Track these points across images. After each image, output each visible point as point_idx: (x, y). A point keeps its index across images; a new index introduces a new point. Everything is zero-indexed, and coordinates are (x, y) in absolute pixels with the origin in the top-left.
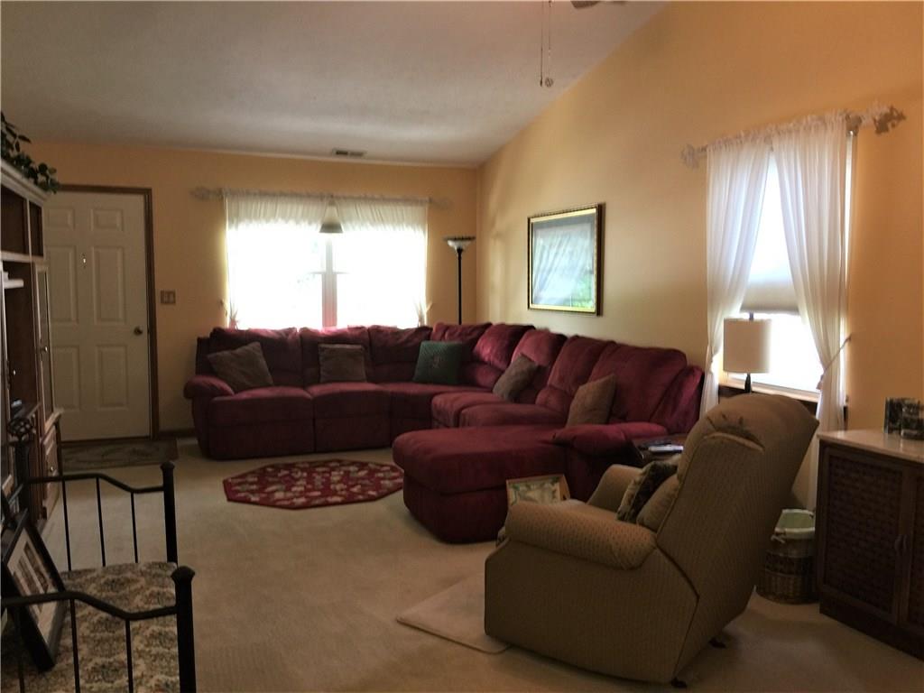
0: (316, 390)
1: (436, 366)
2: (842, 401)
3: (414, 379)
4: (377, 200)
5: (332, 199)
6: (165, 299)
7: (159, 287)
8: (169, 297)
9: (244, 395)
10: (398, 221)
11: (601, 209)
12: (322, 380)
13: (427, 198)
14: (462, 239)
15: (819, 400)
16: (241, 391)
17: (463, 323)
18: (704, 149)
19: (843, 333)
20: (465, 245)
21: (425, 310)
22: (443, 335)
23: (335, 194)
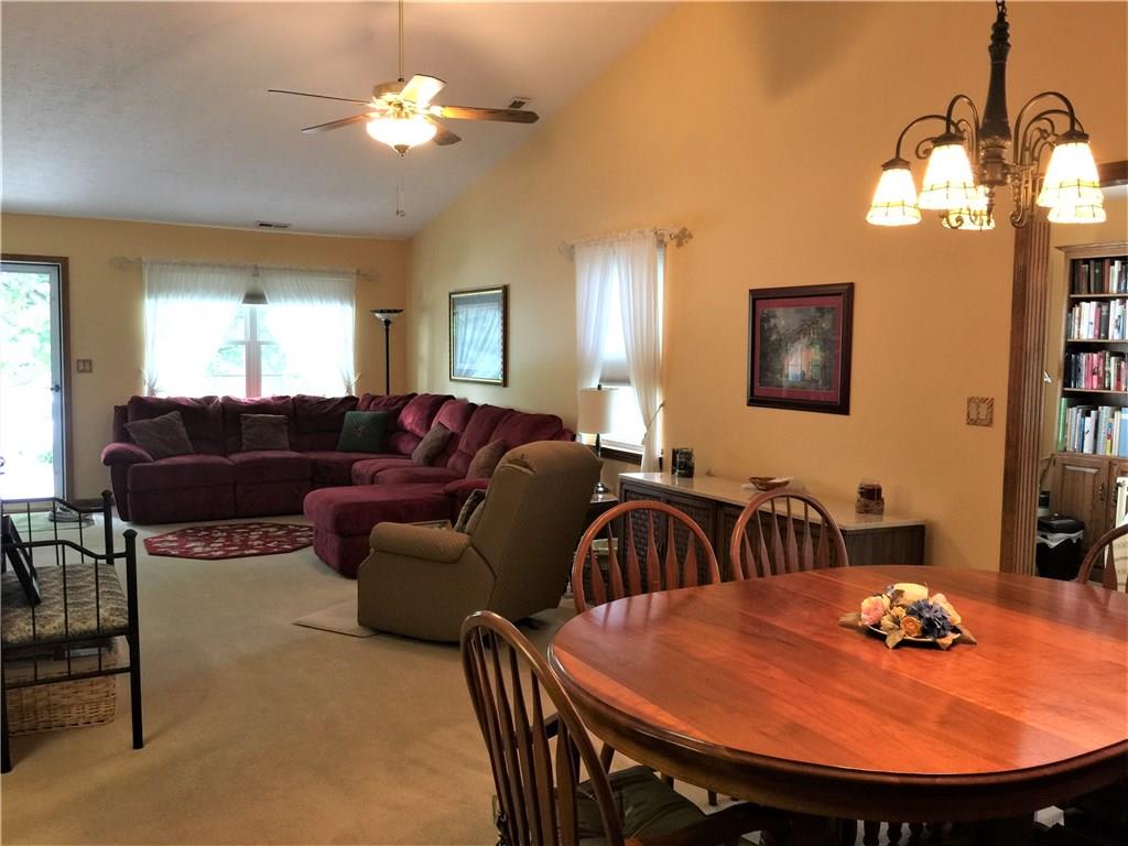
0: (237, 458)
1: (359, 435)
2: (658, 454)
3: (338, 448)
4: (303, 271)
5: (256, 271)
6: (81, 368)
7: (75, 354)
8: (86, 366)
9: (163, 462)
10: (325, 294)
11: (506, 289)
12: (244, 448)
13: (354, 271)
14: (389, 311)
15: (643, 453)
16: (160, 458)
17: (391, 393)
18: (573, 247)
19: (659, 400)
20: (392, 316)
21: (353, 380)
22: (368, 407)
23: (259, 266)
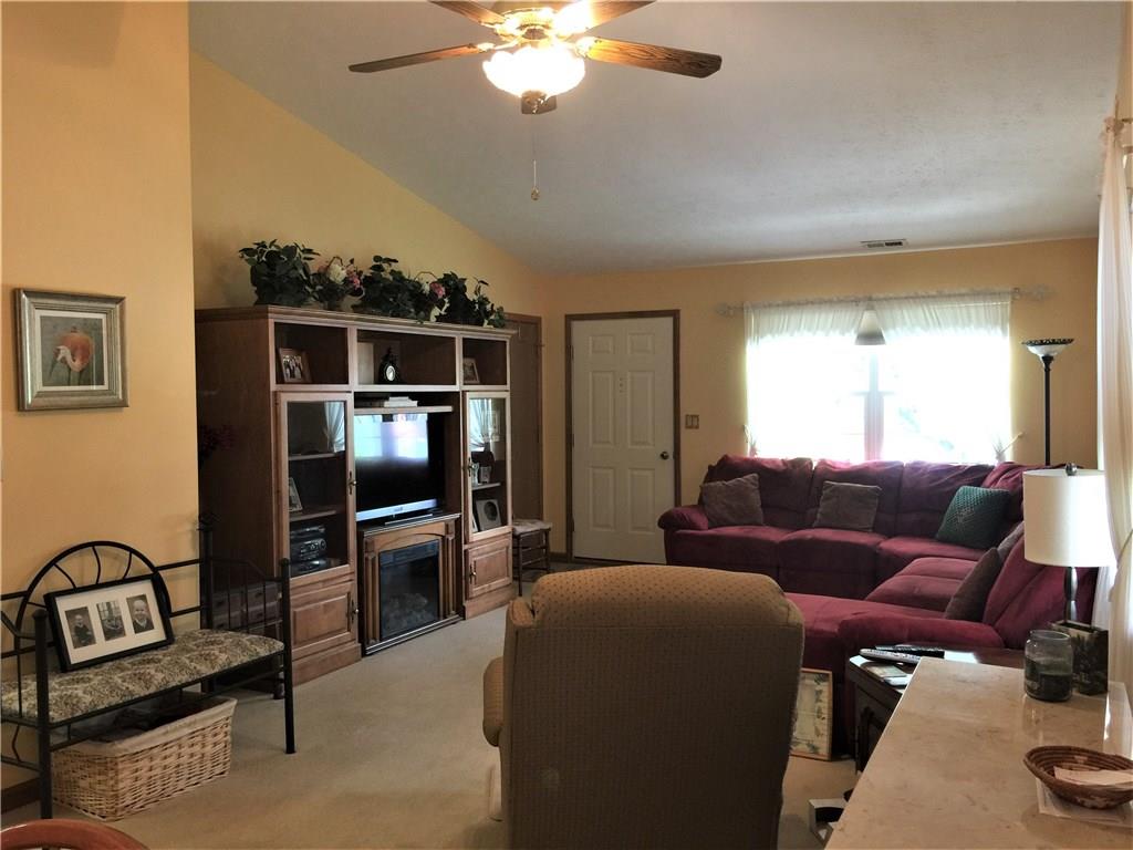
1: (960, 520)
3: (937, 536)
4: (934, 297)
6: (690, 424)
7: (685, 410)
8: (693, 423)
12: (815, 524)
13: (1011, 289)
14: (1053, 343)
16: (716, 527)
21: (1007, 442)
23: (874, 296)
